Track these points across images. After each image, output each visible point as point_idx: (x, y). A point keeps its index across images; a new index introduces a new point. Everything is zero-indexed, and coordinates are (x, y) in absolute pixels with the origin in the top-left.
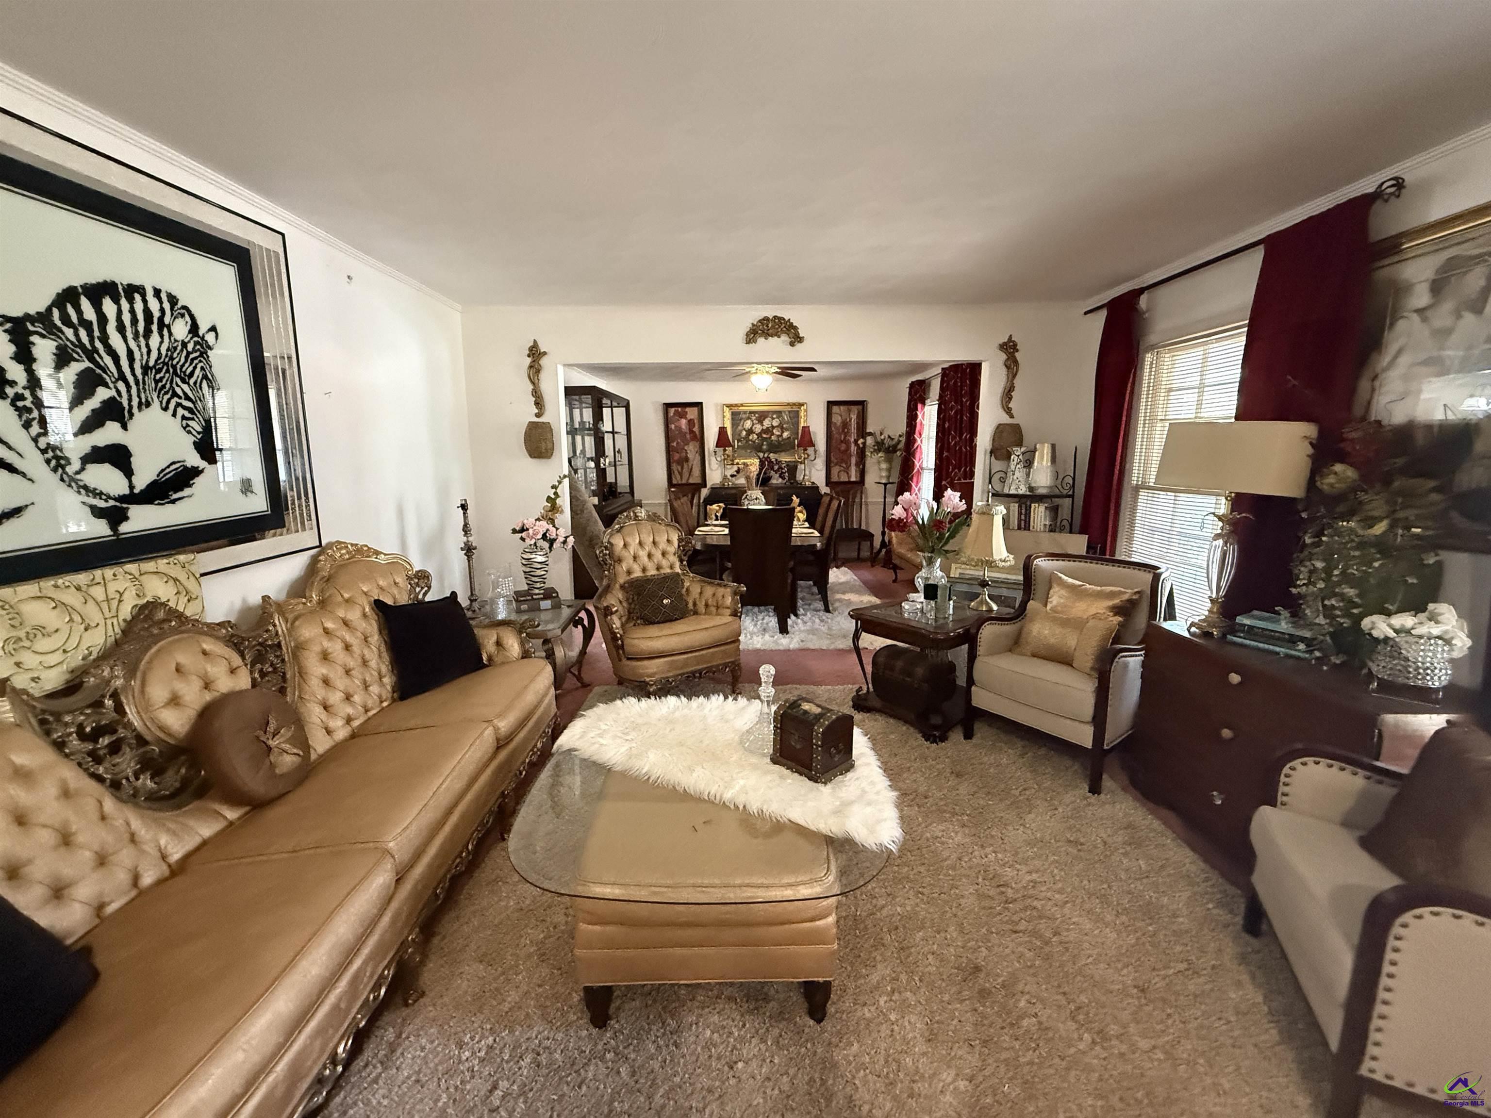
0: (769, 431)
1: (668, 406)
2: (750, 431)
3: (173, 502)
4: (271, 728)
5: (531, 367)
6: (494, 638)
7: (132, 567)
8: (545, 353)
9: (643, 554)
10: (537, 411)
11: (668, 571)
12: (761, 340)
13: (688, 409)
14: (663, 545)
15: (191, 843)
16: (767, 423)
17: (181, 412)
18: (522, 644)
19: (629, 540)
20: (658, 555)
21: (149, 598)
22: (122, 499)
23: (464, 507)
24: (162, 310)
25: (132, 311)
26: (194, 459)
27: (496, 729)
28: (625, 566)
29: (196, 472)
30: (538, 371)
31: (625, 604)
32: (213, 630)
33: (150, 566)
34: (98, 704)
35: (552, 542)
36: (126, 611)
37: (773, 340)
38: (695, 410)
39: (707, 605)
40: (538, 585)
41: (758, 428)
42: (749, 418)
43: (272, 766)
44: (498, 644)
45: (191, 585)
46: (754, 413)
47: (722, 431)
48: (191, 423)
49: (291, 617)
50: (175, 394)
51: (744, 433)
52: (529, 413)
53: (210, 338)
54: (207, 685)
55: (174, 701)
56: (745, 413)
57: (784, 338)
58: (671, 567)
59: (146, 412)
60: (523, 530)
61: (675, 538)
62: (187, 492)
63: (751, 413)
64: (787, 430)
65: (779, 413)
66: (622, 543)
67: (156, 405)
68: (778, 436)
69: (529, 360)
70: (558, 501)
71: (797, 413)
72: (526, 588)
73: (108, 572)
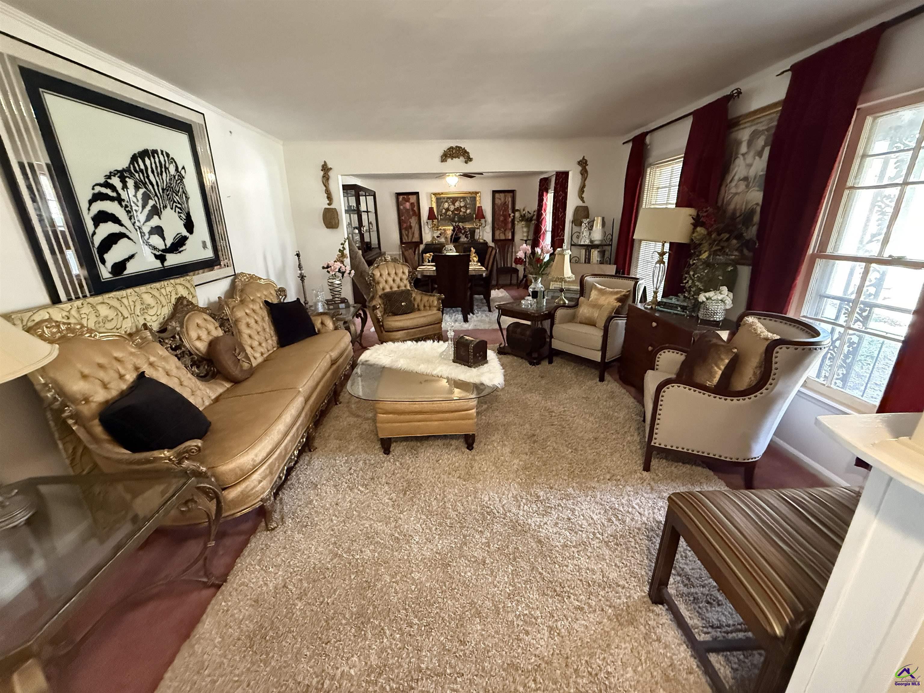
0: (459, 209)
1: (398, 194)
2: (448, 210)
3: (180, 252)
4: (237, 351)
5: (324, 177)
6: (320, 321)
7: (172, 281)
8: (331, 169)
9: (390, 280)
10: (328, 202)
11: (404, 288)
12: (449, 160)
13: (410, 196)
14: (400, 274)
15: (217, 394)
16: (457, 204)
17: (177, 210)
18: (334, 323)
19: (383, 272)
20: (398, 280)
21: (179, 295)
22: (163, 251)
23: (298, 255)
24: (165, 161)
25: (155, 163)
26: (185, 233)
27: (331, 356)
28: (381, 286)
29: (185, 238)
30: (328, 179)
31: (382, 306)
32: (203, 310)
33: (178, 281)
34: (174, 337)
35: (343, 273)
36: (173, 301)
37: (456, 160)
38: (415, 197)
39: (424, 306)
40: (337, 296)
41: (452, 208)
42: (446, 202)
43: (241, 367)
44: (322, 323)
45: (192, 290)
46: (449, 198)
47: (431, 210)
48: (182, 215)
49: (231, 306)
50: (174, 202)
51: (444, 211)
52: (324, 203)
53: (183, 172)
54: (209, 333)
55: (199, 338)
56: (444, 198)
57: (462, 158)
58: (405, 286)
59: (166, 210)
60: (328, 267)
61: (406, 271)
62: (184, 248)
63: (448, 198)
64: (469, 208)
65: (464, 198)
66: (379, 274)
67: (169, 207)
68: (464, 212)
69: (322, 173)
70: (345, 252)
71: (475, 198)
72: (331, 298)
73: (166, 283)
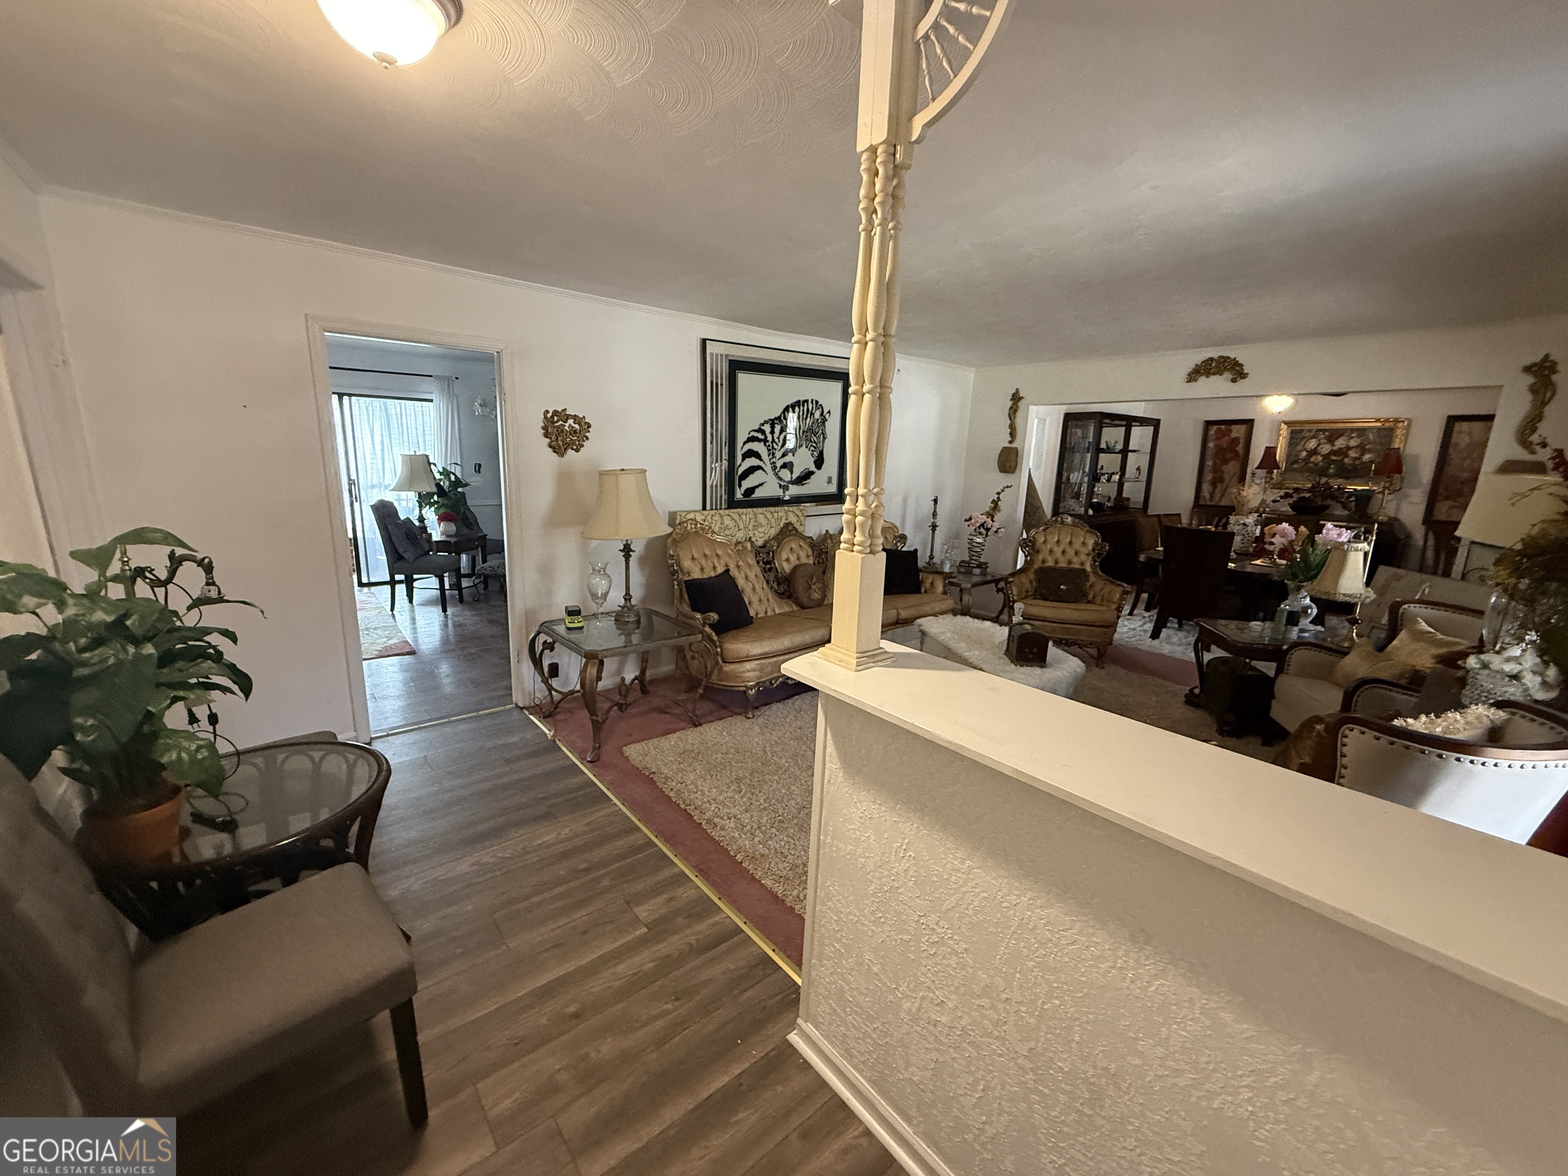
0: (1343, 452)
1: (1209, 424)
2: (1314, 452)
3: (803, 485)
4: (814, 580)
5: (1011, 408)
6: (930, 580)
7: (786, 508)
8: (1022, 398)
9: (1058, 550)
10: (1010, 439)
11: (1078, 566)
12: (1202, 379)
13: (1233, 427)
14: (1077, 545)
15: (782, 611)
16: (1340, 443)
17: (812, 448)
18: (944, 587)
19: (1049, 538)
20: (1071, 552)
21: (789, 521)
22: (788, 482)
23: (936, 501)
24: (813, 408)
25: (803, 410)
26: (813, 468)
28: (1040, 557)
29: (812, 473)
30: (1016, 411)
31: (1034, 583)
32: (805, 538)
33: (791, 509)
34: (768, 553)
35: (988, 530)
36: (782, 525)
37: (1214, 378)
38: (1243, 428)
39: (1102, 600)
40: (975, 558)
41: (1326, 449)
42: (1313, 437)
43: (810, 595)
44: (932, 583)
45: (802, 518)
46: (1324, 431)
47: (1270, 452)
48: (815, 453)
49: (834, 541)
50: (811, 441)
51: (1304, 454)
52: (1003, 441)
53: (827, 416)
54: (798, 559)
55: (788, 560)
56: (1310, 431)
57: (1227, 375)
58: (1082, 564)
59: (801, 448)
60: (970, 519)
61: (1091, 542)
62: (808, 481)
63: (1318, 431)
64: (1369, 451)
65: (1362, 431)
66: (1043, 540)
67: (804, 446)
68: (1356, 459)
69: (1011, 403)
70: (999, 503)
71: (1391, 430)
72: (968, 559)
73: (780, 509)
